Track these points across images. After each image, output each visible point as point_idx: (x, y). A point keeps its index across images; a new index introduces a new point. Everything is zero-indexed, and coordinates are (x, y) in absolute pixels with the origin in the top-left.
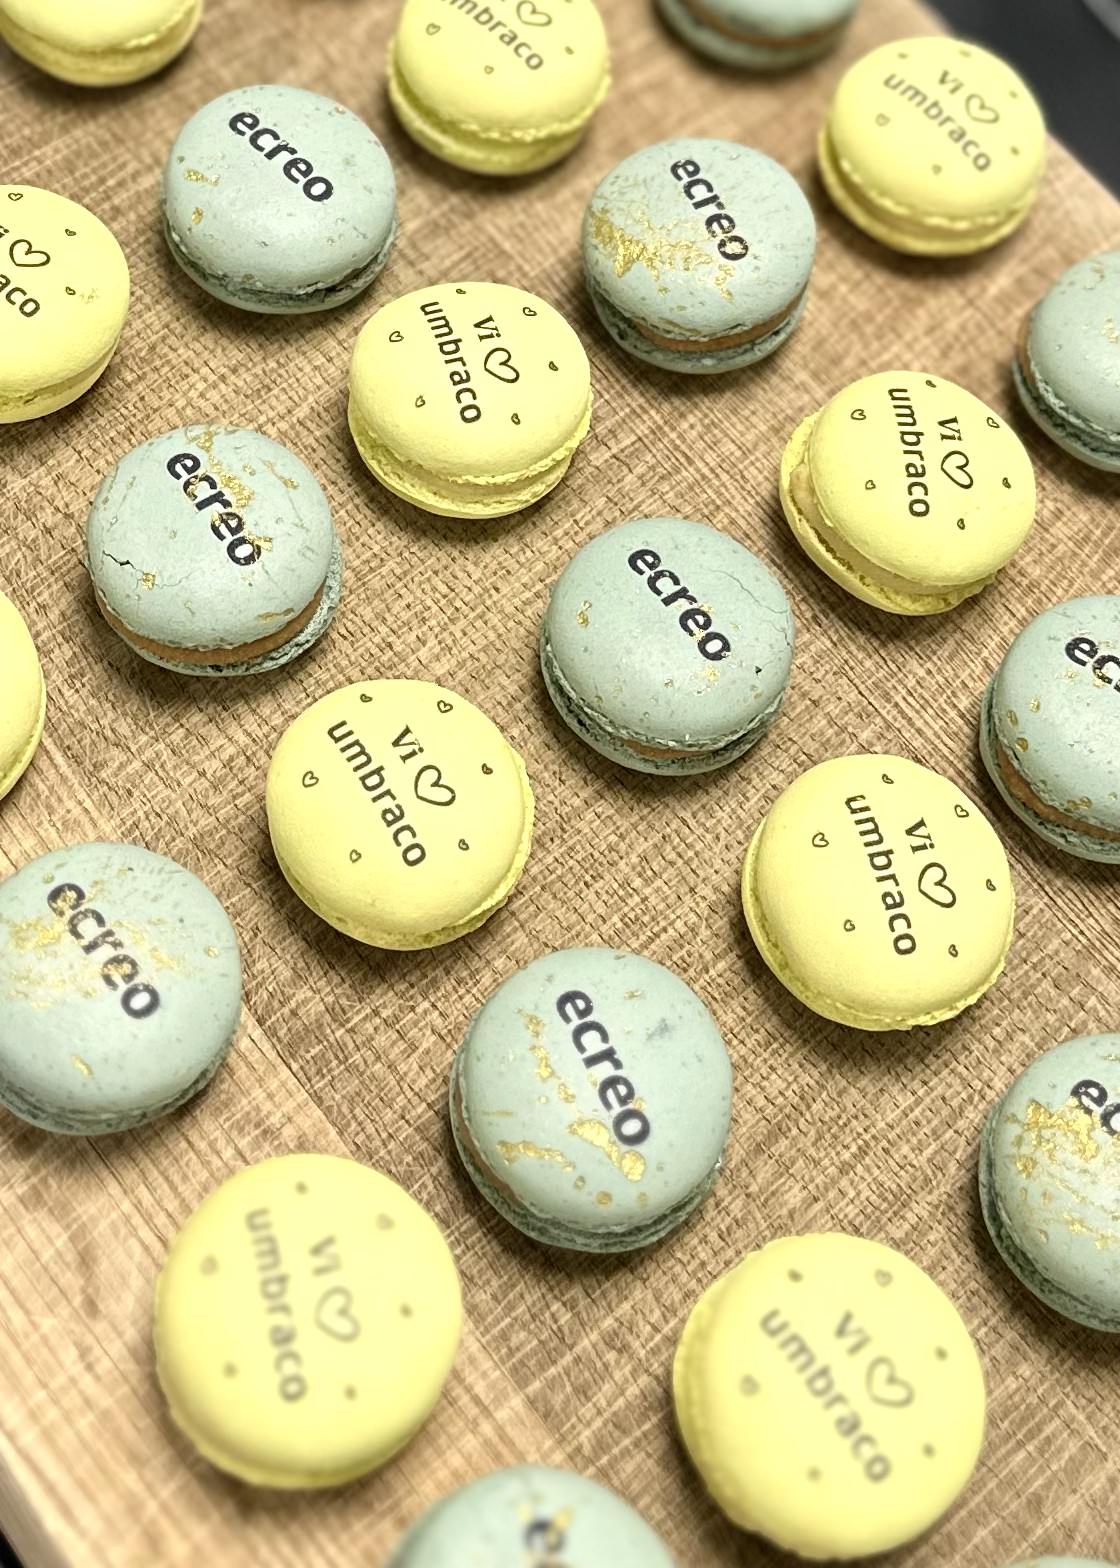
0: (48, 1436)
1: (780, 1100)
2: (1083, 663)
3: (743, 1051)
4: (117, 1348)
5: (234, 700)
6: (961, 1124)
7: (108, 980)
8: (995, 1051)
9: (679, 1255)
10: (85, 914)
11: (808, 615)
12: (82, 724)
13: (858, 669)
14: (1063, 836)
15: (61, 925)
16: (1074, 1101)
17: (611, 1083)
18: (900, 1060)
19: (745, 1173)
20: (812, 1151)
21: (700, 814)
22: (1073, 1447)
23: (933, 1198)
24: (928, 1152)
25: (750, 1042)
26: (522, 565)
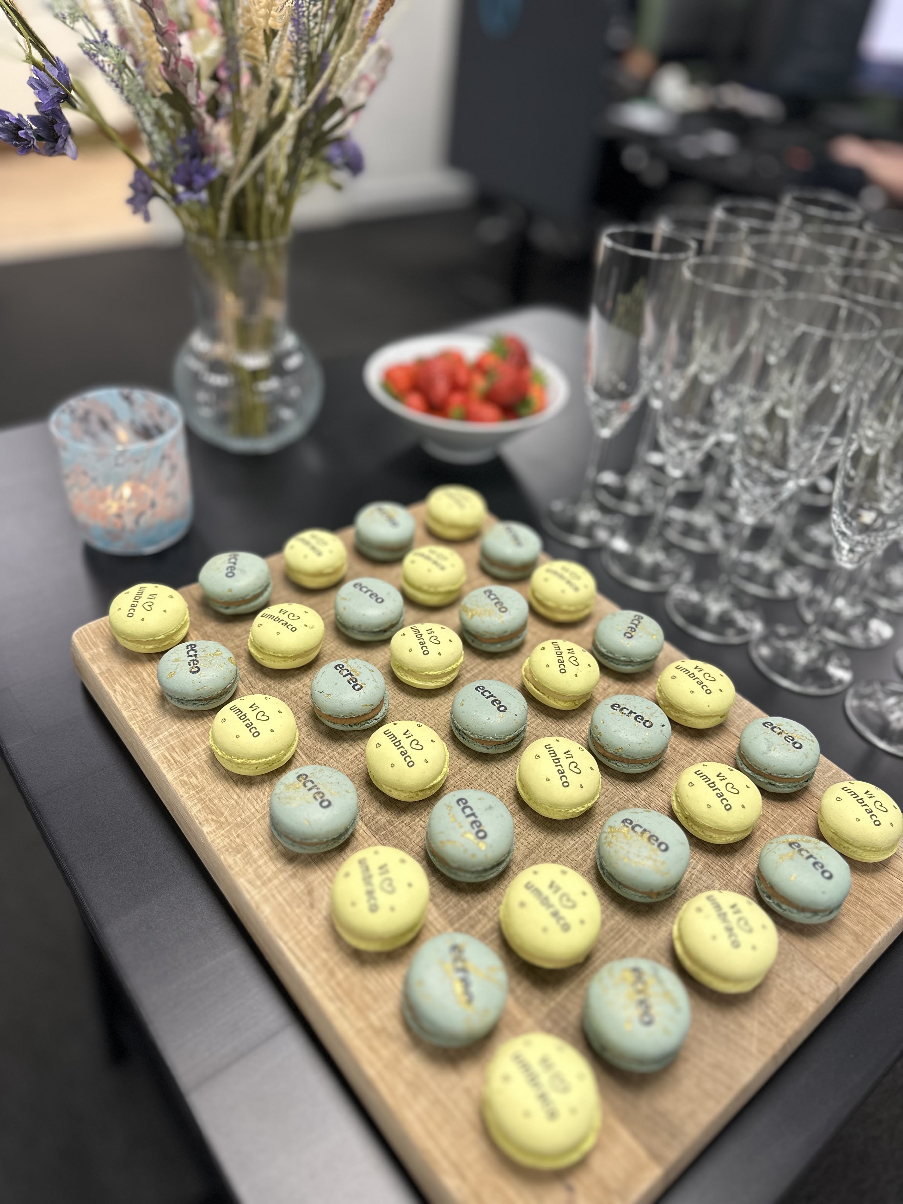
0: (297, 943)
1: (532, 843)
2: (616, 710)
3: (520, 830)
4: (320, 917)
5: (357, 740)
6: (591, 849)
7: (315, 798)
8: (600, 828)
9: (502, 887)
10: (308, 781)
11: (534, 714)
12: (311, 747)
13: (550, 727)
14: (616, 764)
15: (301, 784)
16: (622, 825)
17: (474, 822)
18: (570, 831)
19: (522, 864)
20: (543, 857)
21: (503, 766)
22: (635, 940)
23: (583, 869)
24: (581, 857)
25: (522, 827)
26: (445, 703)
